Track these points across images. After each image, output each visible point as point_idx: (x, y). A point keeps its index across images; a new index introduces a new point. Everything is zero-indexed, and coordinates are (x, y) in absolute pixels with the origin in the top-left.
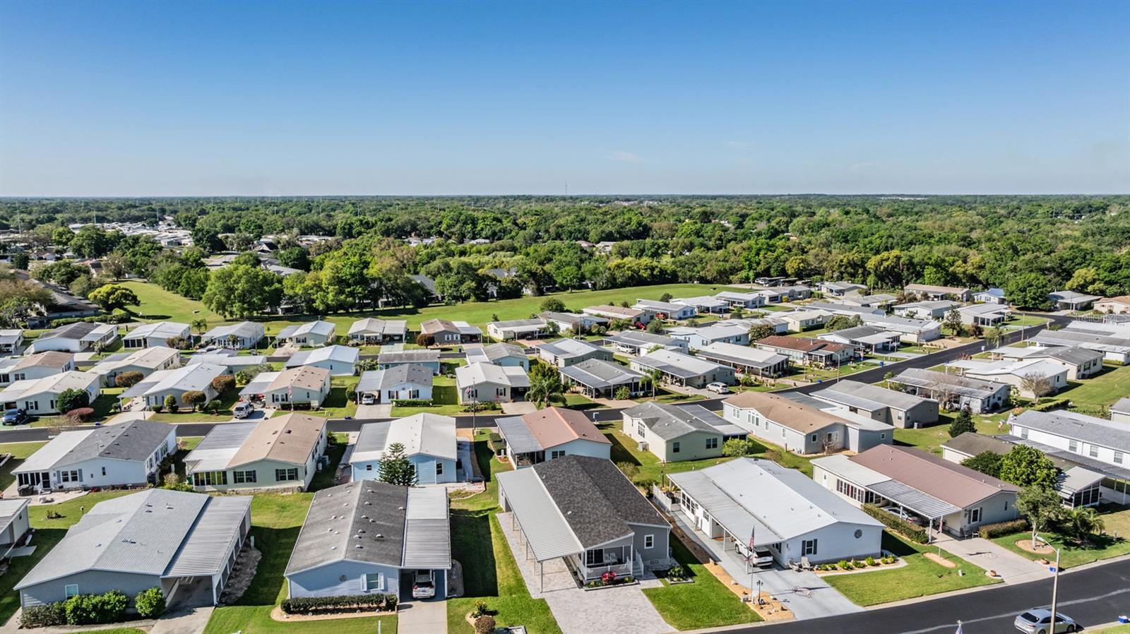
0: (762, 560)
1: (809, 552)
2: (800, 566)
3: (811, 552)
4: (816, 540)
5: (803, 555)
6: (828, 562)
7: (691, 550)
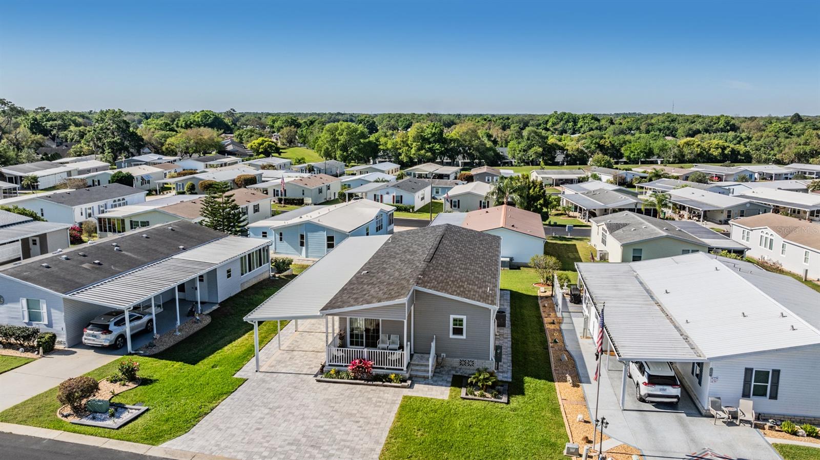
0: (656, 390)
1: (760, 392)
2: (734, 416)
3: (764, 395)
4: (777, 373)
5: (746, 395)
6: (801, 421)
7: (552, 360)
